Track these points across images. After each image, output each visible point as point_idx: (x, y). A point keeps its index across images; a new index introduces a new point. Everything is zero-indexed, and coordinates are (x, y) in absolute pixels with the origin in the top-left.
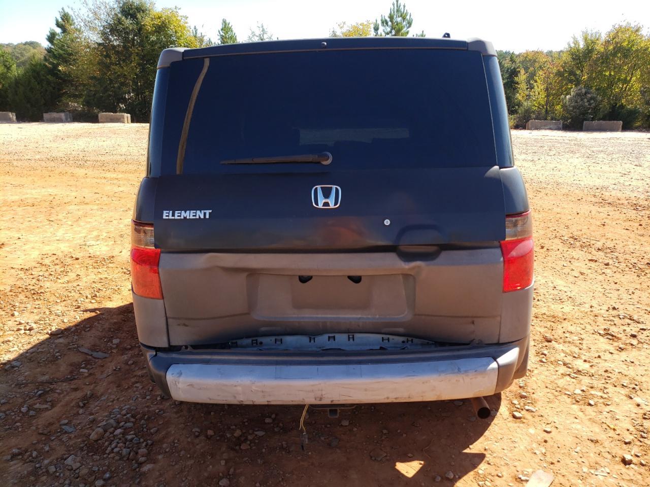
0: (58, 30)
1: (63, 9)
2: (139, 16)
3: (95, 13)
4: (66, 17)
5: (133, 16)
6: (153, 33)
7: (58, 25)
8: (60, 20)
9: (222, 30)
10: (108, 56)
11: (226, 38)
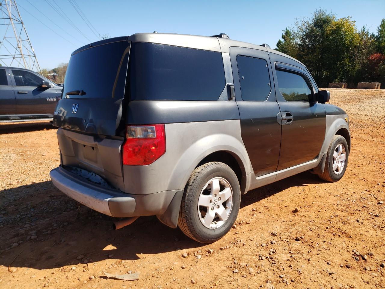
0: (282, 40)
1: (286, 29)
2: (324, 26)
3: (301, 29)
4: (287, 33)
5: (321, 27)
6: (331, 34)
7: (283, 37)
8: (284, 34)
9: (381, 26)
10: (303, 51)
11: (382, 31)
